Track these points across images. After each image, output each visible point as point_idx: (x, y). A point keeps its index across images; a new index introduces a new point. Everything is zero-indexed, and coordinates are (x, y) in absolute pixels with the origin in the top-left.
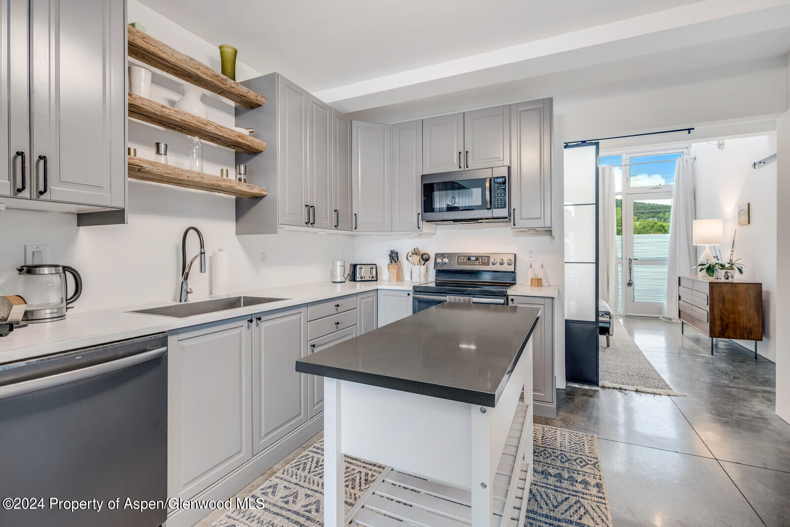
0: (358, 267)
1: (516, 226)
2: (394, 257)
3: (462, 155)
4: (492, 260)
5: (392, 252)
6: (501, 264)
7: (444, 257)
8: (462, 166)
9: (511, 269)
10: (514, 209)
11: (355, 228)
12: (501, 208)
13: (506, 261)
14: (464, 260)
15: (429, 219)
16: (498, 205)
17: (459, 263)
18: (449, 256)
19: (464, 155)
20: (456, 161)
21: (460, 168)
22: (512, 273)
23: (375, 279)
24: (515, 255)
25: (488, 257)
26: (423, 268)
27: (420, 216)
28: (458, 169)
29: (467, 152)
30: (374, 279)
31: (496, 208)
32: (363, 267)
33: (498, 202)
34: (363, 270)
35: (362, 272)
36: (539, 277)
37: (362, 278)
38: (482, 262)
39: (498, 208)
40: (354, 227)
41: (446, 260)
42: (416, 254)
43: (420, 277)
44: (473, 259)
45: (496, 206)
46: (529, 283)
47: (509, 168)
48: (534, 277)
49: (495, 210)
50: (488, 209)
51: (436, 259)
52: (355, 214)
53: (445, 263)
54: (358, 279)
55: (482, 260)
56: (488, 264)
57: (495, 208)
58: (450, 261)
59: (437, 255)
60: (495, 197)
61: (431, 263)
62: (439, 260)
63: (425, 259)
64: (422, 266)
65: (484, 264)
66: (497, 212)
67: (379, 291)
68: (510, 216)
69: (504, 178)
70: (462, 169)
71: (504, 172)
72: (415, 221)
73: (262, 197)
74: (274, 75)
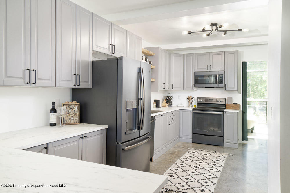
1: (226, 90)
3: (209, 66)
4: (218, 100)
8: (209, 69)
9: (224, 103)
10: (226, 85)
13: (222, 101)
14: (208, 100)
15: (197, 86)
17: (206, 101)
18: (203, 98)
19: (209, 67)
20: (206, 68)
22: (224, 105)
24: (225, 99)
25: (216, 99)
27: (194, 85)
28: (207, 70)
33: (220, 82)
38: (214, 101)
39: (220, 84)
40: (172, 89)
44: (211, 100)
47: (224, 71)
50: (217, 84)
52: (172, 84)
53: (201, 101)
56: (216, 101)
57: (219, 84)
58: (203, 100)
59: (198, 98)
60: (220, 80)
62: (199, 100)
66: (220, 85)
67: (180, 110)
68: (224, 87)
69: (223, 75)
70: (208, 71)
71: (223, 73)
72: (192, 87)
73: (154, 82)
74: (158, 47)
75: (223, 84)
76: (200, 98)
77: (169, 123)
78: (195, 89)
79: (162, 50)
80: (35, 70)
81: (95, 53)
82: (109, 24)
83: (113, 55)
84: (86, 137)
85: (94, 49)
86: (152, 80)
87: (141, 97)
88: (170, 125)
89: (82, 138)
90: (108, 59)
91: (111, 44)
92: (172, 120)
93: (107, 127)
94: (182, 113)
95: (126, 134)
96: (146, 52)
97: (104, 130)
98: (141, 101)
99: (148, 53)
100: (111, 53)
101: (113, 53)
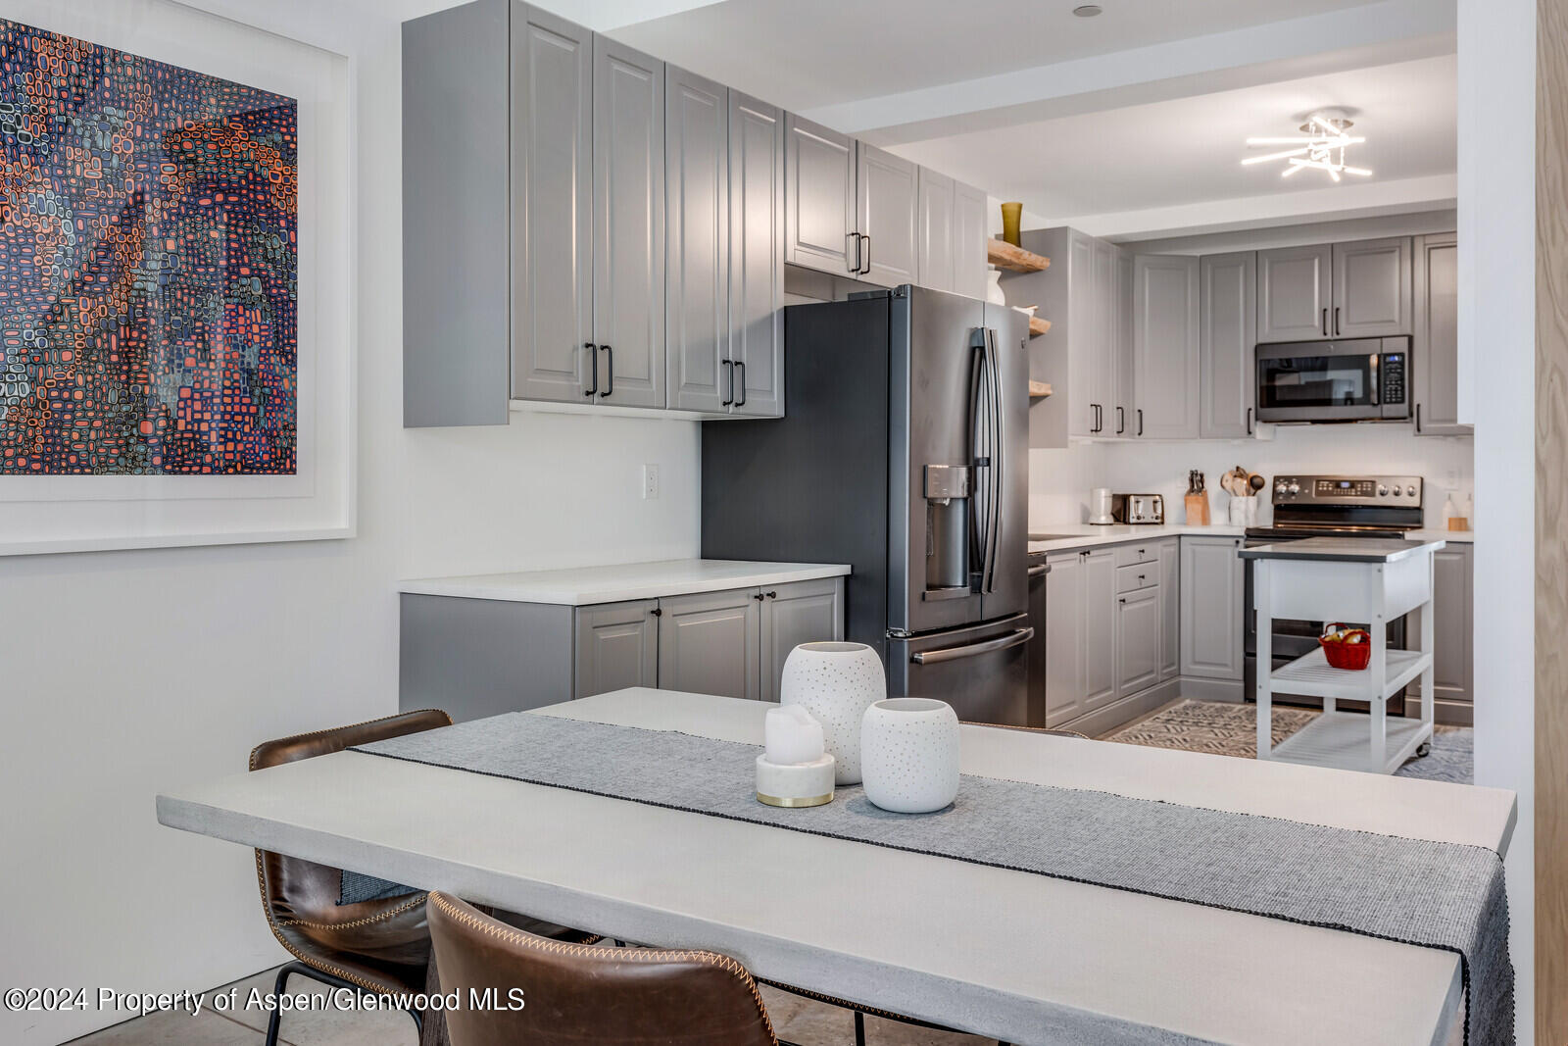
0: (1132, 499)
1: (1422, 433)
2: (1197, 482)
3: (1329, 312)
4: (1380, 487)
5: (1193, 474)
6: (1397, 494)
7: (1291, 483)
8: (1329, 330)
9: (1414, 502)
10: (1418, 405)
11: (1140, 434)
12: (1396, 402)
13: (1404, 491)
14: (1328, 487)
15: (1269, 418)
16: (1391, 398)
17: (1319, 493)
18: (1302, 480)
19: (1331, 316)
20: (1317, 321)
21: (1325, 334)
22: (1416, 511)
23: (1161, 521)
24: (1422, 479)
25: (1373, 482)
26: (1252, 500)
27: (1252, 413)
28: (1319, 336)
29: (1337, 309)
30: (1159, 521)
31: (1388, 403)
32: (1141, 499)
33: (1390, 394)
34: (1141, 505)
35: (1138, 509)
36: (1464, 516)
37: (1138, 518)
38: (1362, 491)
39: (1391, 402)
40: (1138, 431)
41: (1295, 488)
42: (1241, 476)
43: (1247, 517)
44: (1345, 485)
45: (1388, 400)
46: (1446, 524)
47: (1411, 339)
48: (1454, 516)
49: (1385, 406)
50: (1374, 405)
51: (1275, 486)
52: (1139, 411)
53: (1293, 493)
54: (1132, 520)
55: (1362, 487)
56: (1372, 494)
57: (1385, 402)
58: (1302, 488)
59: (1277, 479)
60: (1386, 385)
61: (1266, 493)
62: (1282, 488)
63: (1255, 485)
64: (1251, 498)
65: (1364, 494)
66: (1389, 409)
67: (1182, 538)
68: (1411, 415)
69: (1402, 355)
70: (1329, 337)
71: (1401, 345)
72: (1243, 421)
73: (1045, 397)
74: (1064, 230)
75: (1403, 401)
76: (1289, 480)
77: (1122, 596)
78: (1261, 431)
79: (1086, 240)
80: (606, 347)
81: (796, 275)
82: (847, 149)
83: (861, 278)
84: (772, 595)
85: (790, 259)
86: (1035, 388)
87: (986, 455)
88: (1126, 608)
89: (760, 597)
90: (849, 295)
91: (853, 234)
92: (1136, 583)
93: (845, 569)
94: (1194, 552)
95: (927, 598)
96: (1007, 257)
97: (836, 580)
98: (986, 469)
99: (1016, 261)
100: (853, 271)
101: (864, 268)
